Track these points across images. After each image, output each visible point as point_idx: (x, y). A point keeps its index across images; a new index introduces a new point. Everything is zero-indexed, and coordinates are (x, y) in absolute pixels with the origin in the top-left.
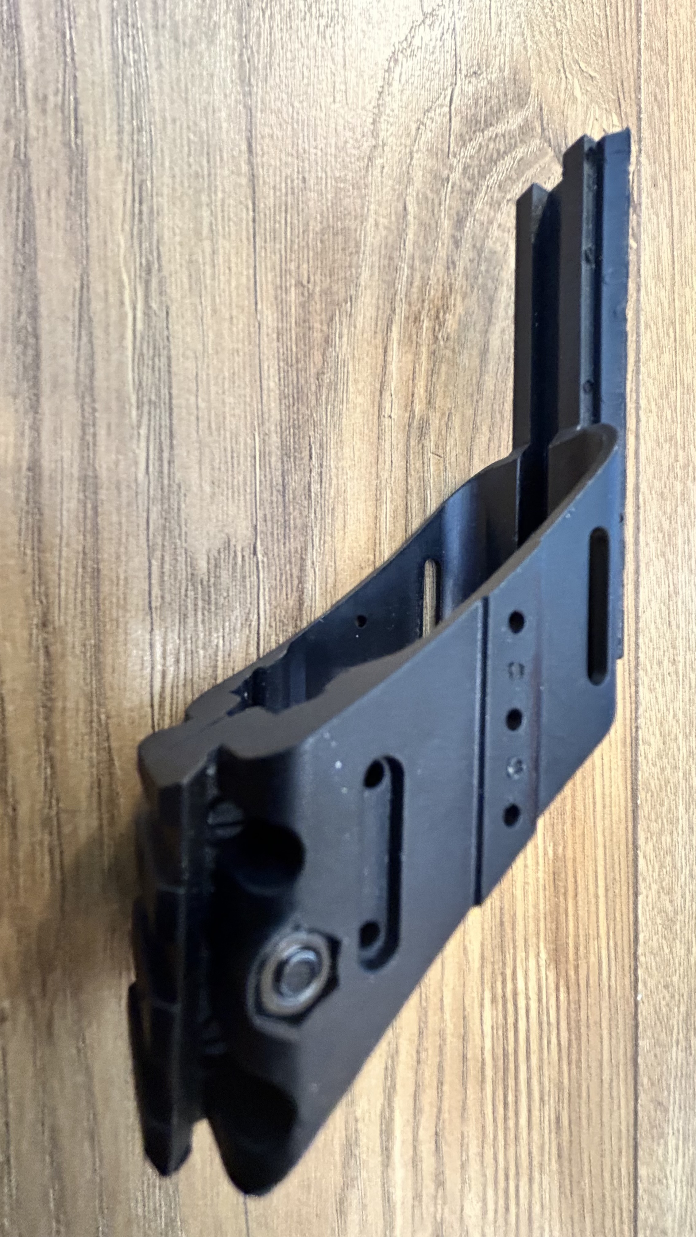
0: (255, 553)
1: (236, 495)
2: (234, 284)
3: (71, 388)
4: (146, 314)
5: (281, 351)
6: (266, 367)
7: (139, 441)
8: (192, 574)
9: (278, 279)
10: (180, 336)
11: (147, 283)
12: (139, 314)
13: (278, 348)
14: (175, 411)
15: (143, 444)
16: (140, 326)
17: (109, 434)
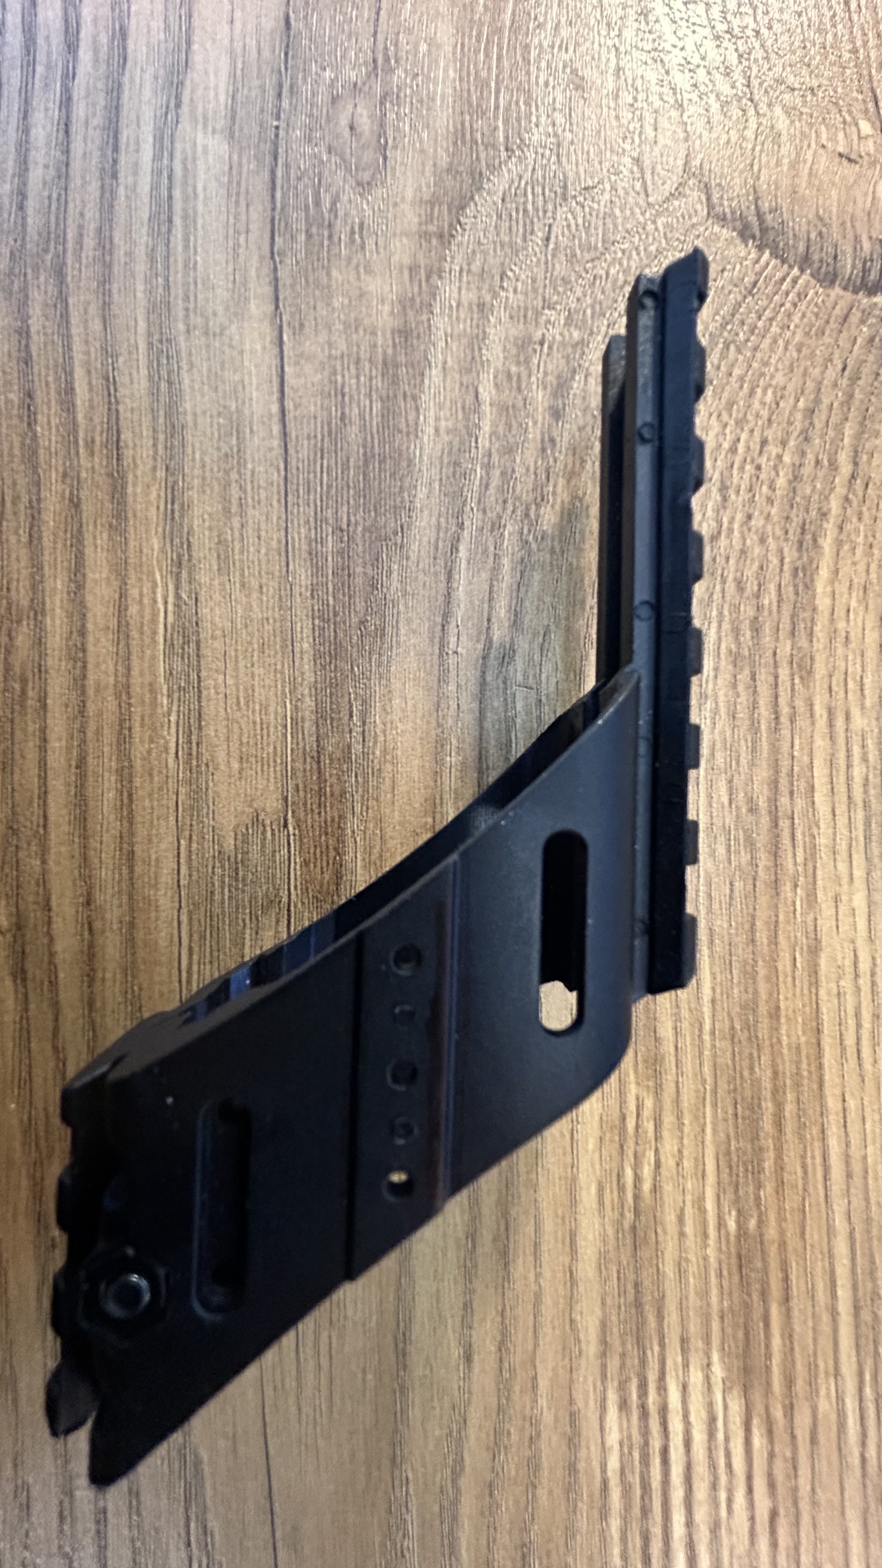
0: (286, 826)
1: (265, 767)
2: (263, 551)
3: (111, 690)
4: (177, 606)
5: (316, 608)
6: (299, 629)
7: (169, 728)
8: (220, 852)
9: (313, 532)
10: (209, 617)
11: (178, 575)
12: (170, 608)
13: (313, 606)
14: (204, 693)
15: (173, 730)
16: (171, 619)
17: (142, 725)
